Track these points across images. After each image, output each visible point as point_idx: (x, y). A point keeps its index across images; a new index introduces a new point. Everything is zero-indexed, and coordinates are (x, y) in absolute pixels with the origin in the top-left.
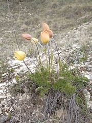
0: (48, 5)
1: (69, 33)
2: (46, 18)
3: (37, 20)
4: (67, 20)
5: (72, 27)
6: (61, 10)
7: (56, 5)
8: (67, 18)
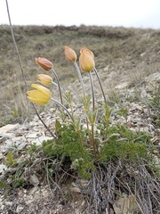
0: (29, 44)
1: (69, 87)
2: (26, 64)
3: (10, 67)
4: (64, 68)
5: (72, 79)
6: (50, 53)
7: (41, 45)
8: (62, 65)
